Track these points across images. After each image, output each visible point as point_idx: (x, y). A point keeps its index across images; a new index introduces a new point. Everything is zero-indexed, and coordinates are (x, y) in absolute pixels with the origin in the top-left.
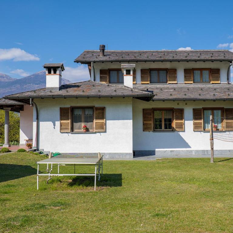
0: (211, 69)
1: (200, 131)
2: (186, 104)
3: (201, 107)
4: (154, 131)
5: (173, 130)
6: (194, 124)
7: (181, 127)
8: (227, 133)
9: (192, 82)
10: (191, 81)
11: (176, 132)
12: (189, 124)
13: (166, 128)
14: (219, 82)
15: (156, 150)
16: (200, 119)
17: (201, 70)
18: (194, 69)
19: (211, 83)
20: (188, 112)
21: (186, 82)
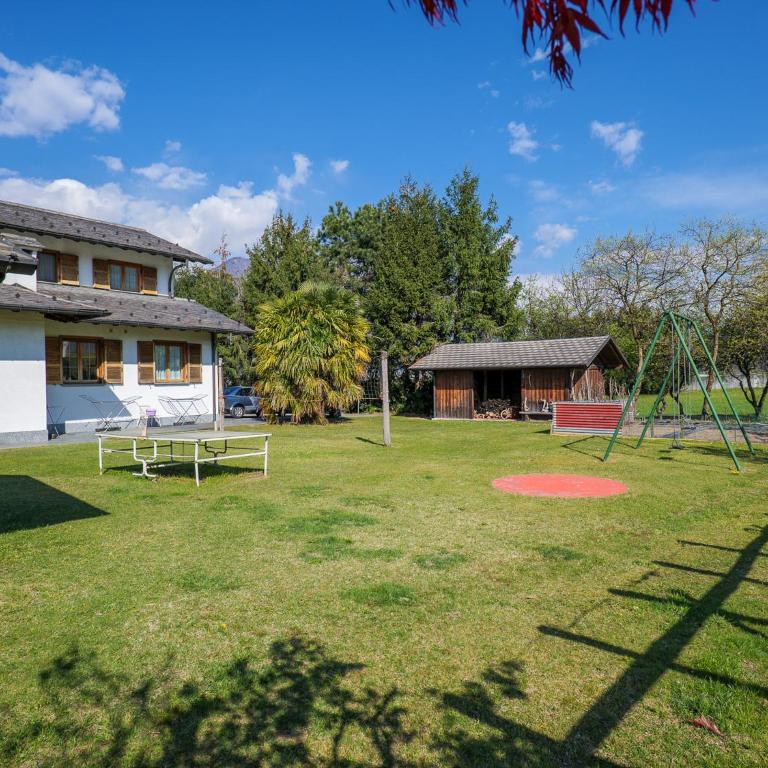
0: (141, 266)
1: (149, 384)
2: (126, 332)
3: (150, 339)
4: (65, 384)
5: (101, 382)
6: (140, 370)
7: (117, 375)
8: (192, 386)
9: (108, 287)
10: (107, 284)
11: (106, 386)
12: (130, 371)
13: (85, 377)
14: (156, 293)
15: (66, 422)
16: (150, 361)
17: (123, 265)
18: (111, 262)
19: (142, 293)
20: (130, 347)
21: (98, 286)
